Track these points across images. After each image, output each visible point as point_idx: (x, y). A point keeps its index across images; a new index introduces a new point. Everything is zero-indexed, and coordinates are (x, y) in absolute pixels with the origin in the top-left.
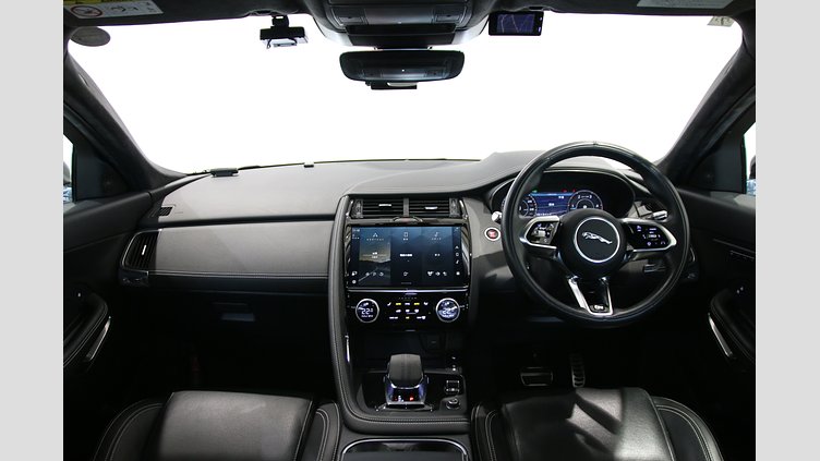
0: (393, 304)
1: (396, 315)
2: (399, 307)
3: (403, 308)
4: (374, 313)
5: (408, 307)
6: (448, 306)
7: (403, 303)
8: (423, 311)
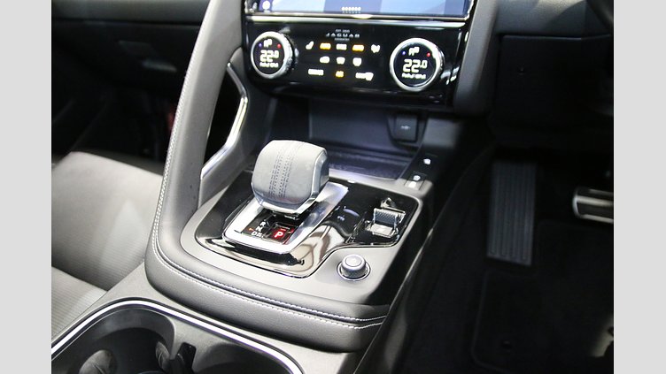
0: (316, 46)
1: (319, 66)
2: (325, 53)
3: (333, 53)
4: (280, 60)
5: (341, 53)
6: (416, 56)
7: (334, 44)
8: (370, 62)
